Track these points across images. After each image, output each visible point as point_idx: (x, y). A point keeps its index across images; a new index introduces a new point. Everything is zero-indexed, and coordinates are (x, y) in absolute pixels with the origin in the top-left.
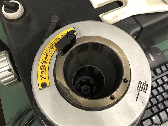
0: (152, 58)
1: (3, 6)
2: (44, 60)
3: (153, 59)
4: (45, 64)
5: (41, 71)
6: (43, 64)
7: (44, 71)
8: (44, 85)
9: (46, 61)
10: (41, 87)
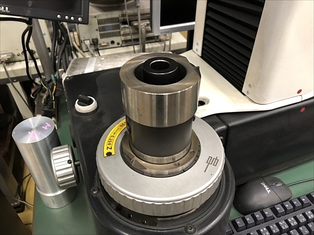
0: (267, 189)
1: (78, 100)
2: (112, 135)
3: (270, 191)
4: (113, 138)
5: (108, 143)
6: (111, 138)
7: (111, 143)
8: (109, 154)
9: (114, 135)
10: (105, 155)
